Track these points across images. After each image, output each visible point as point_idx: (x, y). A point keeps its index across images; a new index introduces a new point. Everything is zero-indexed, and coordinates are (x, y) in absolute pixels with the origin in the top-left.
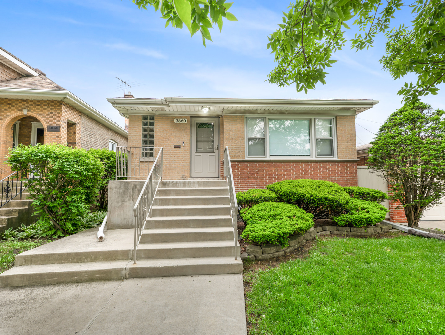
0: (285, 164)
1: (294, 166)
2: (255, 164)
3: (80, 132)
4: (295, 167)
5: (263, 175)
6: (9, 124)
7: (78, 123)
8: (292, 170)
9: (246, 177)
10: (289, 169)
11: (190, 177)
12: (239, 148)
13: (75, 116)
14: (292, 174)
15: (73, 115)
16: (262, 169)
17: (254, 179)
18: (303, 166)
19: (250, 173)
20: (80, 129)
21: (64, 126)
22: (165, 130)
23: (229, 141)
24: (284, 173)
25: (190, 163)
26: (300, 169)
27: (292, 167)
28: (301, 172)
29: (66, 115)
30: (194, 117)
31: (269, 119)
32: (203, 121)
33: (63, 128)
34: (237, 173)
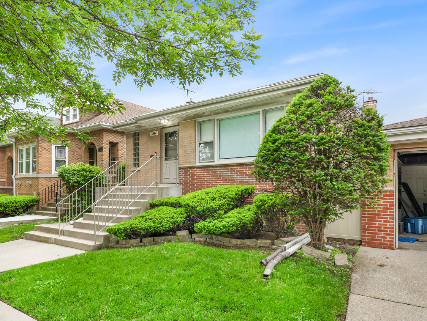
0: (230, 168)
1: (239, 169)
2: (203, 169)
3: (122, 149)
4: (239, 171)
5: (210, 181)
6: (85, 149)
7: (121, 142)
8: (236, 174)
9: (196, 183)
10: (234, 173)
11: (161, 183)
12: (190, 154)
13: (117, 137)
14: (236, 179)
15: (115, 137)
16: (209, 174)
17: (202, 185)
18: (248, 169)
19: (199, 179)
20: (122, 146)
21: (106, 147)
22: (145, 143)
23: (183, 148)
24: (229, 178)
25: (161, 170)
26: (245, 173)
27: (237, 171)
28: (245, 176)
29: (107, 138)
30: (163, 128)
31: (218, 120)
32: (170, 130)
33: (105, 148)
34: (189, 179)
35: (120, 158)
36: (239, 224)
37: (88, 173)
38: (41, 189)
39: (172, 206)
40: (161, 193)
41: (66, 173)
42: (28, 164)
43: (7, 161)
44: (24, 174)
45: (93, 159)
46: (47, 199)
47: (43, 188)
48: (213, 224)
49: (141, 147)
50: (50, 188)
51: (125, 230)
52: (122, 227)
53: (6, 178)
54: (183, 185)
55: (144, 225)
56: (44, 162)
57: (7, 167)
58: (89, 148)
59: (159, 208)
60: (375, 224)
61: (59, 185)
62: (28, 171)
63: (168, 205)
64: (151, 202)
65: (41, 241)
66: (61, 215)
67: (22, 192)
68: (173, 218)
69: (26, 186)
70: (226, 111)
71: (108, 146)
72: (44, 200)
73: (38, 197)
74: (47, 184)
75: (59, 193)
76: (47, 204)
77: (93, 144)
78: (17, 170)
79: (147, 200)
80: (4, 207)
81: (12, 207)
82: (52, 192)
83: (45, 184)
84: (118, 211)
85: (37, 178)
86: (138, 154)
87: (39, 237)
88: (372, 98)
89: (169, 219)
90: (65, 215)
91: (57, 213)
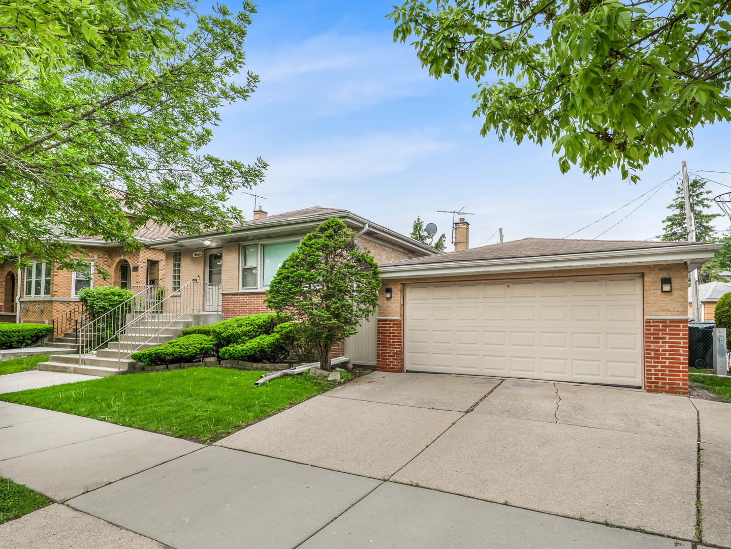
2: (246, 296)
3: (164, 269)
5: (252, 308)
7: (162, 260)
12: (233, 279)
13: (157, 254)
15: (155, 254)
16: (251, 302)
20: (164, 266)
22: (187, 265)
23: (226, 273)
25: (204, 296)
29: (145, 256)
30: (207, 249)
31: (261, 245)
32: (214, 252)
33: (142, 267)
34: (231, 307)
35: (161, 279)
36: (257, 348)
37: (117, 297)
38: (55, 316)
39: (204, 334)
40: (197, 321)
41: (90, 297)
42: (38, 284)
43: (6, 279)
44: (33, 297)
45: (126, 280)
46: (64, 329)
47: (58, 314)
48: (233, 348)
49: (182, 269)
50: (68, 315)
51: (150, 355)
52: (147, 352)
53: (3, 301)
54: (225, 313)
55: (170, 350)
56: (62, 282)
57: (5, 286)
58: (121, 266)
59: (191, 335)
60: (387, 350)
61: (80, 311)
62: (38, 292)
63: (201, 333)
64: (184, 330)
65: (57, 371)
66: (83, 347)
67: (29, 319)
68: (201, 344)
69: (34, 312)
70: (269, 237)
71: (146, 264)
72: (60, 330)
73: (52, 326)
74: (65, 310)
75: (80, 321)
76: (63, 335)
77: (126, 261)
78: (22, 291)
79: (181, 327)
80: (8, 336)
81: (19, 336)
82: (70, 319)
83: (61, 309)
84: (146, 338)
85: (51, 302)
86: (179, 277)
87: (56, 367)
88: (464, 219)
89: (196, 345)
90: (87, 346)
91: (77, 344)
